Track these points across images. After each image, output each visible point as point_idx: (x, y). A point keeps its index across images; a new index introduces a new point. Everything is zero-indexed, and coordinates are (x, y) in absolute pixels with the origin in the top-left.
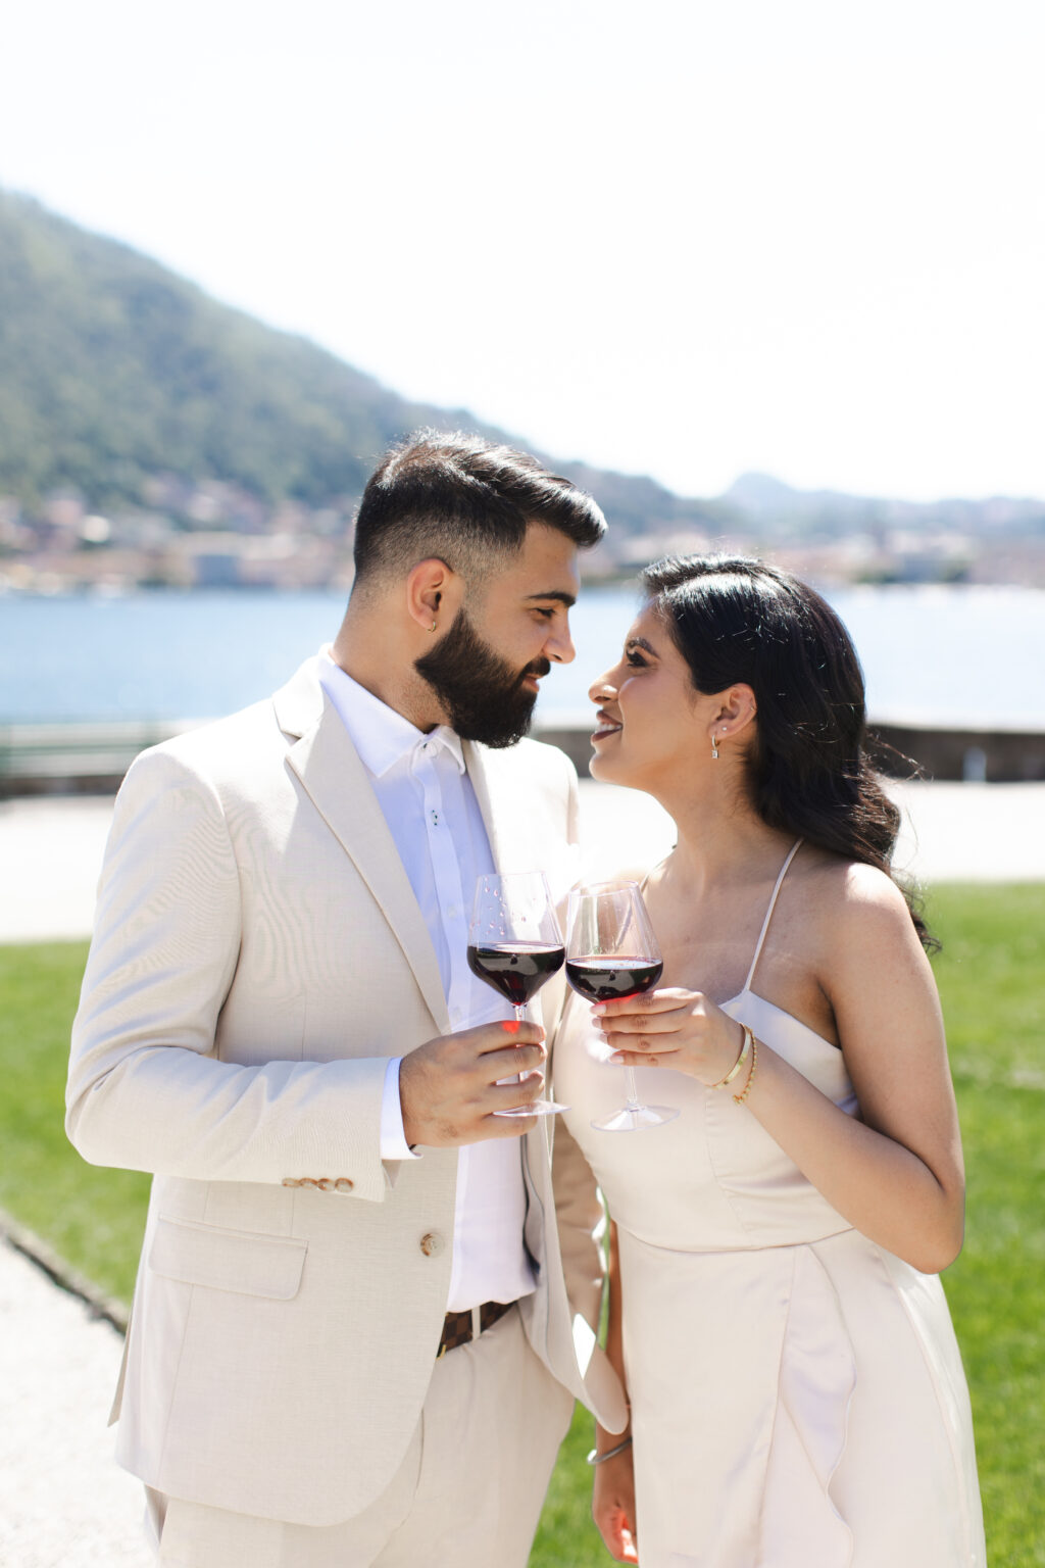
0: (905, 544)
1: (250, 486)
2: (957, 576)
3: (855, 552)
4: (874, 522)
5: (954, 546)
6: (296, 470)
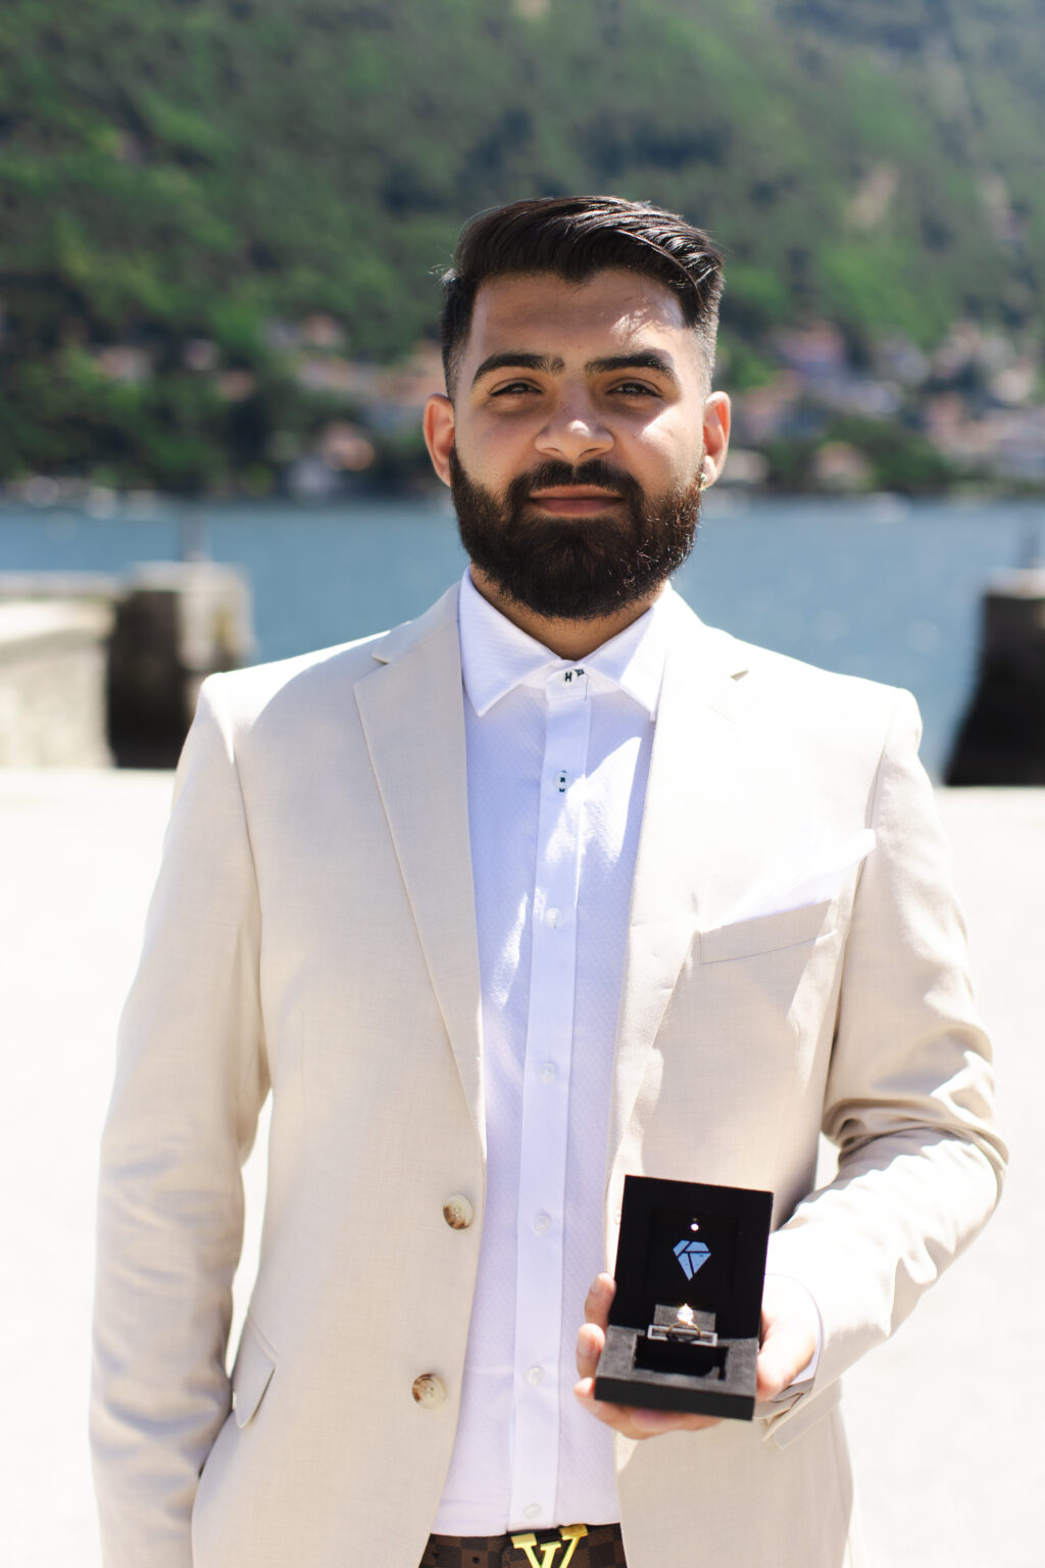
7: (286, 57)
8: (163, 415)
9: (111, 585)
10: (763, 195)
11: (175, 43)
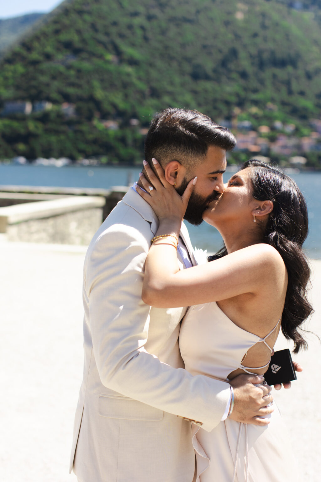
7: (163, 32)
8: (123, 140)
9: (106, 192)
10: (309, 76)
11: (130, 27)
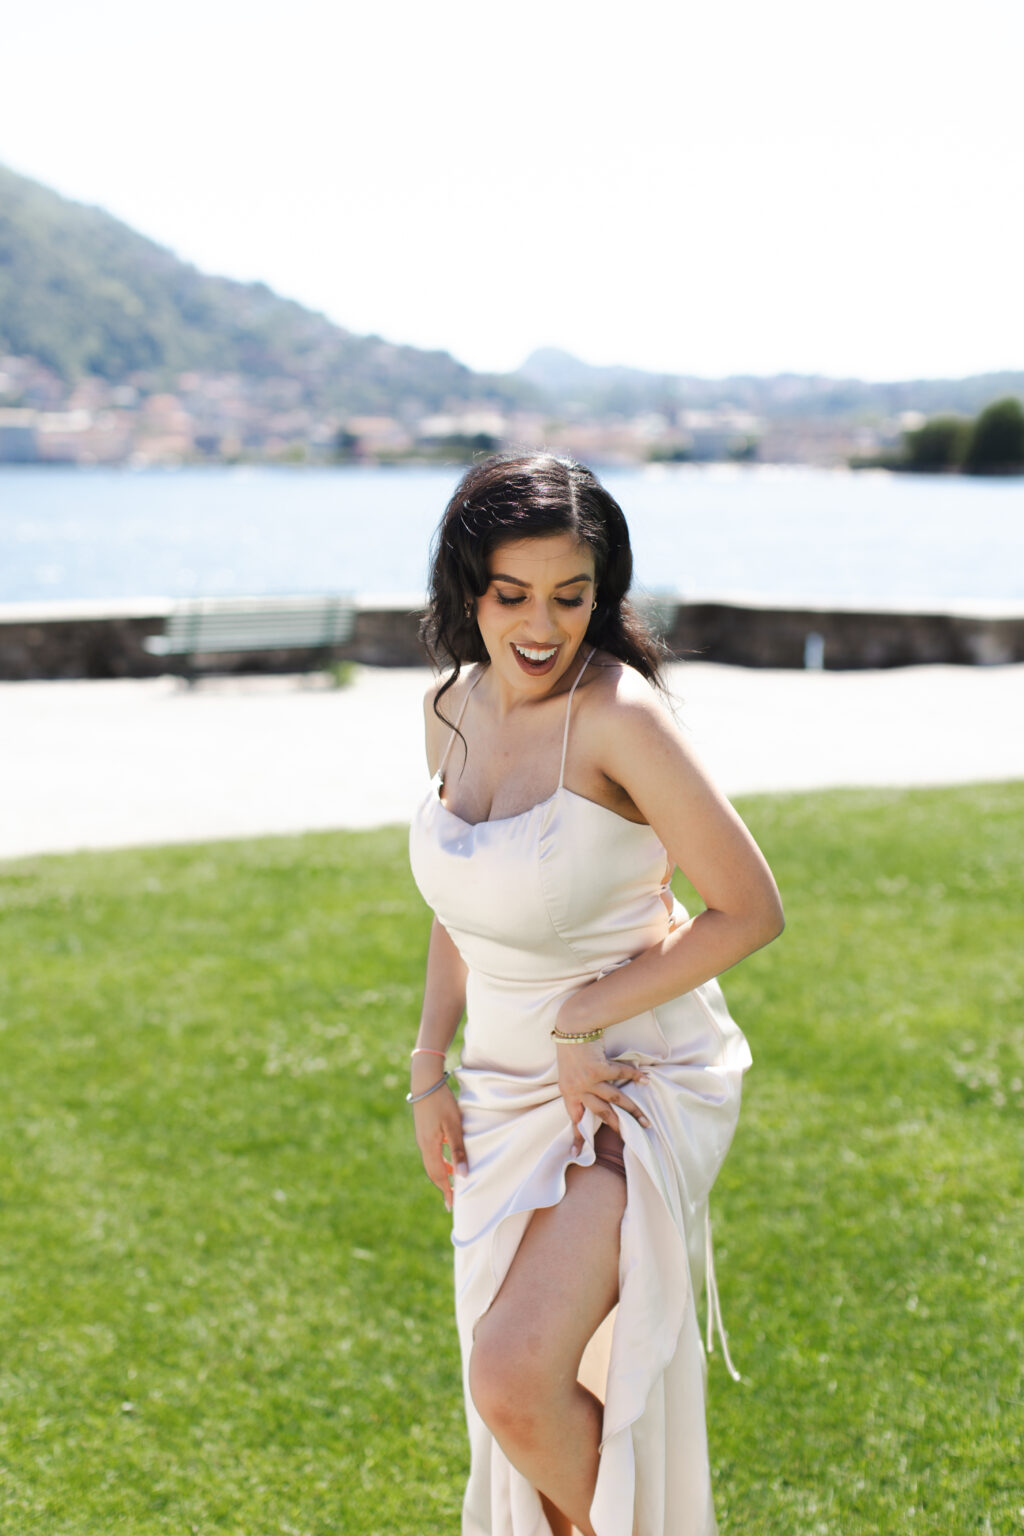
0: (696, 420)
1: (47, 360)
2: (747, 454)
3: (647, 429)
4: (667, 400)
5: (744, 424)
6: (92, 344)
